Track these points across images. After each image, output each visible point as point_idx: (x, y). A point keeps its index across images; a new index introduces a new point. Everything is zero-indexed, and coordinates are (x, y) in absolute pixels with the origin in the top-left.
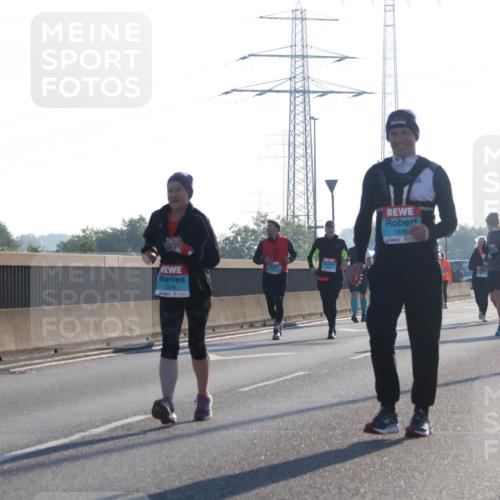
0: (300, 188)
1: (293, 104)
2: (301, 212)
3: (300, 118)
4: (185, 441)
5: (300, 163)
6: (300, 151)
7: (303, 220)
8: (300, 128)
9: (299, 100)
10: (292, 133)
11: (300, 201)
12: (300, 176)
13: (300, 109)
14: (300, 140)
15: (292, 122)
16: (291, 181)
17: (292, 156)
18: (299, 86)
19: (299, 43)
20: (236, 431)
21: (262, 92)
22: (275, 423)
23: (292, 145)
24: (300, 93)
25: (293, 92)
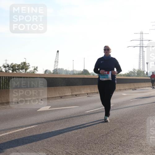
0: (141, 64)
1: (140, 49)
2: (141, 68)
3: (141, 51)
4: (121, 109)
5: (141, 59)
6: (141, 57)
7: (142, 70)
8: (141, 53)
9: (141, 48)
10: (140, 54)
11: (141, 66)
12: (141, 62)
13: (141, 50)
14: (141, 55)
15: (140, 52)
16: (140, 63)
17: (140, 58)
18: (141, 46)
19: (142, 38)
20: (130, 108)
21: (135, 47)
22: (137, 107)
23: (140, 56)
24: (142, 47)
25: (140, 47)
